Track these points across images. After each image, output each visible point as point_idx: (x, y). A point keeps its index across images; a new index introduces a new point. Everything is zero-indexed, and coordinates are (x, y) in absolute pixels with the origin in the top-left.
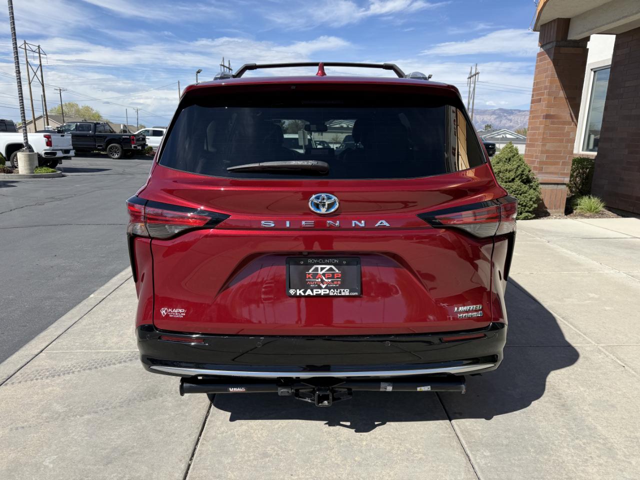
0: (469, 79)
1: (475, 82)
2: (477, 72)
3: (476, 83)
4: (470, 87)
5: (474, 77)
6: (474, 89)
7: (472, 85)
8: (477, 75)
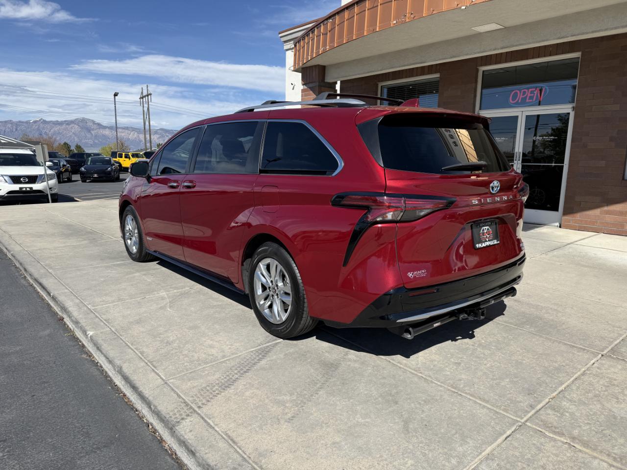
0: (142, 100)
1: (148, 102)
2: (149, 93)
3: (150, 103)
4: (143, 107)
5: (147, 97)
6: (148, 109)
7: (146, 106)
8: (149, 97)
